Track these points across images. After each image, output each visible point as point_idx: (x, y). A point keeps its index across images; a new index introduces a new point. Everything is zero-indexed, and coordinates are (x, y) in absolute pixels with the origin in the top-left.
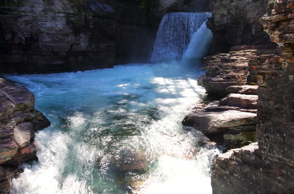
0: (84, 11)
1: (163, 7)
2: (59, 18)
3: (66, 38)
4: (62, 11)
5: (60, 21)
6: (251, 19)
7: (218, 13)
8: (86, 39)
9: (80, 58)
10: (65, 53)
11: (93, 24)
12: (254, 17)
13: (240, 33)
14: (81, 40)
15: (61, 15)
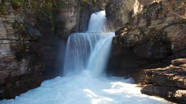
0: (22, 36)
1: (67, 29)
2: (3, 45)
3: (8, 65)
4: (6, 37)
5: (3, 48)
6: (172, 38)
7: (132, 34)
8: (26, 64)
9: (18, 83)
10: (3, 81)
11: (28, 48)
12: (176, 37)
13: (150, 48)
14: (22, 65)
15: (5, 41)
